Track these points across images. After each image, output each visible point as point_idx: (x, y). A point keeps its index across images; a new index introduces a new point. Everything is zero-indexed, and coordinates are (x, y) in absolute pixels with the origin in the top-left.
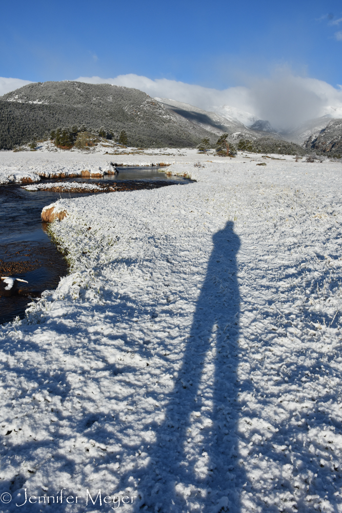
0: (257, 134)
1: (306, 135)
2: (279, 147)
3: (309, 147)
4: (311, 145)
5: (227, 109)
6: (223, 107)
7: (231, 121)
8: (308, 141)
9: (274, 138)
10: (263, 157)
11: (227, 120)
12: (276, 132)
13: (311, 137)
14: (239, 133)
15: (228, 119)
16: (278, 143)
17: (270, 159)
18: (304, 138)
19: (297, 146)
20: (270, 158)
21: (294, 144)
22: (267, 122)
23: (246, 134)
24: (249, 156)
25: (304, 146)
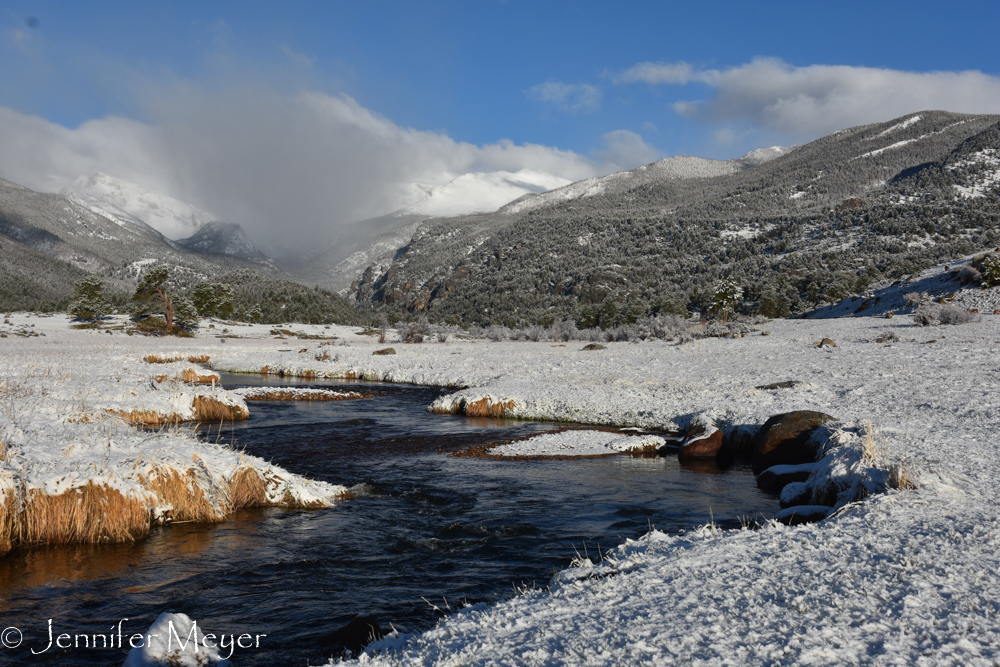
0: (206, 265)
1: (354, 264)
2: (284, 301)
3: (367, 300)
4: (372, 292)
5: (105, 185)
6: (92, 181)
7: (120, 223)
8: (362, 283)
9: (265, 275)
10: (273, 333)
11: (109, 222)
12: (263, 256)
13: (369, 271)
14: (151, 261)
15: (110, 217)
16: (280, 290)
17: (295, 338)
18: (349, 272)
19: (334, 297)
20: (293, 334)
21: (325, 293)
22: (237, 227)
23: (173, 263)
24: (234, 333)
25: (353, 296)
